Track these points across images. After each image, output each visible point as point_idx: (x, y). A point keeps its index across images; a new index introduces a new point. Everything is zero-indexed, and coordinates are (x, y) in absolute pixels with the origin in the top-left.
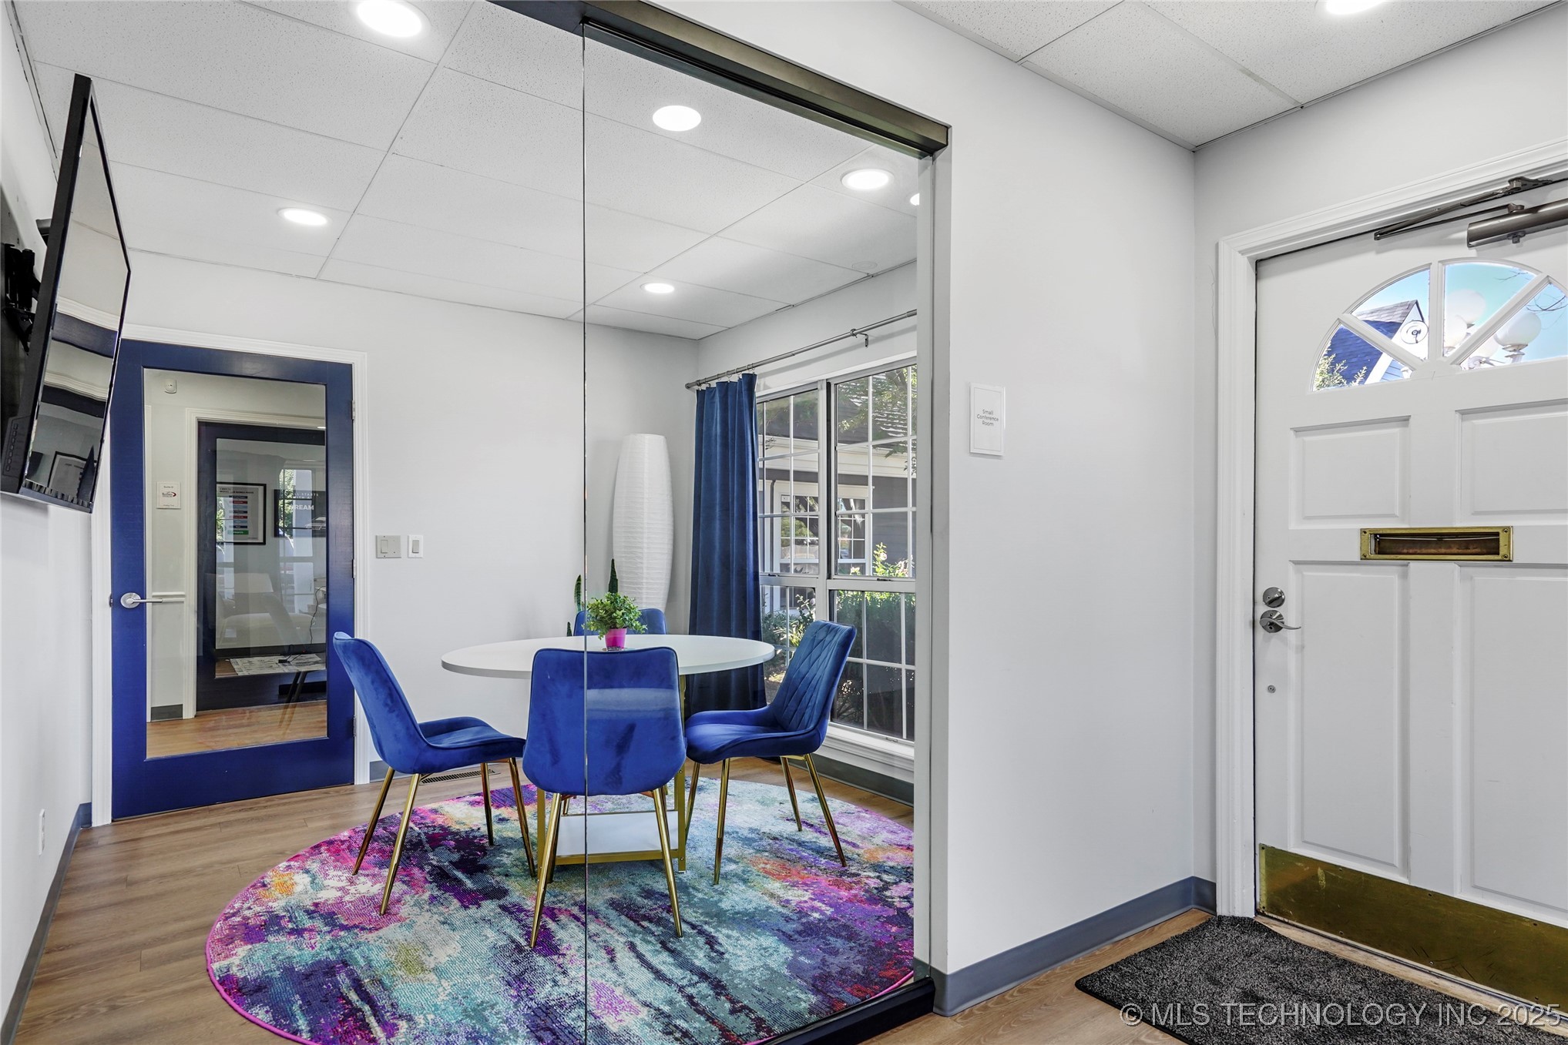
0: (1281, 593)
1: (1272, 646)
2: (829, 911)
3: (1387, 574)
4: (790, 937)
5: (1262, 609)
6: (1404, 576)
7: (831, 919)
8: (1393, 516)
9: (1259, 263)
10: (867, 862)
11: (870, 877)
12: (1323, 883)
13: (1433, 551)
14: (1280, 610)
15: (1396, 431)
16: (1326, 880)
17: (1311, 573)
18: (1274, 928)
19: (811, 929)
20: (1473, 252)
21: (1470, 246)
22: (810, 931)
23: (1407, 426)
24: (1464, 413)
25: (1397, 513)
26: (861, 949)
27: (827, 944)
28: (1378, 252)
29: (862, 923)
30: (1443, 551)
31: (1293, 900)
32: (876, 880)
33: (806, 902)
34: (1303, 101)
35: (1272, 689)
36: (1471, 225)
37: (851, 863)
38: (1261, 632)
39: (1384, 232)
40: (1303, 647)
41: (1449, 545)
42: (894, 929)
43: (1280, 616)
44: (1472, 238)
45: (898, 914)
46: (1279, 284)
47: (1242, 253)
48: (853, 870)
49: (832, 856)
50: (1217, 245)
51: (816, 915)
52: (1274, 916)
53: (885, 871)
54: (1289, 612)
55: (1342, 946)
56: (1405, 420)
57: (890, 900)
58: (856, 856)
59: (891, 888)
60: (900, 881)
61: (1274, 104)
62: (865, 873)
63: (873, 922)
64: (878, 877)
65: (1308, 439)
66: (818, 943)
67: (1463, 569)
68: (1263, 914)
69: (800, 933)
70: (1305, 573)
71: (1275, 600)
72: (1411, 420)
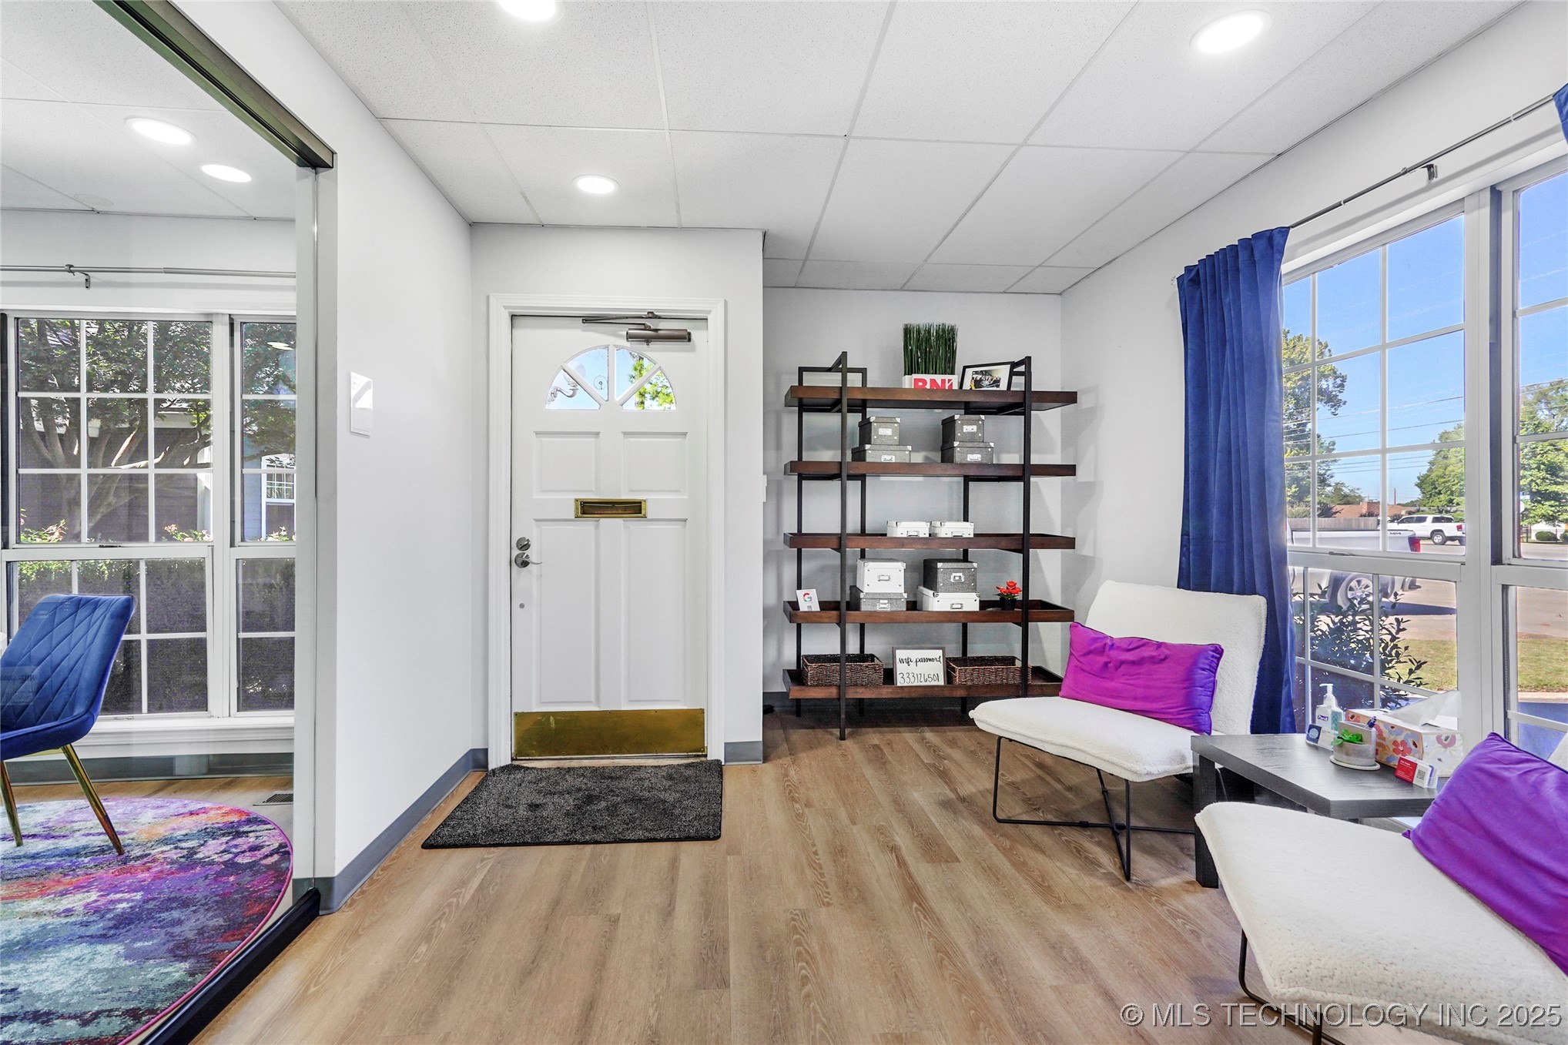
0: (528, 540)
1: (522, 575)
2: (138, 896)
3: (588, 525)
4: (104, 936)
5: (516, 552)
6: (597, 527)
7: (146, 901)
8: (591, 491)
9: (513, 316)
10: (150, 841)
11: (166, 851)
12: (553, 725)
13: (609, 512)
14: (527, 552)
15: (592, 439)
16: (555, 723)
17: (546, 527)
18: (525, 765)
19: (127, 918)
20: (628, 344)
21: (628, 341)
22: (124, 922)
23: (598, 438)
24: (625, 434)
25: (593, 490)
26: (207, 907)
27: (160, 922)
28: (583, 331)
29: (190, 889)
30: (614, 512)
31: (535, 743)
32: (174, 851)
33: (96, 901)
34: (544, 222)
35: (522, 606)
36: (630, 329)
37: (128, 849)
38: (515, 567)
39: (589, 320)
40: (541, 576)
41: (617, 509)
42: (232, 879)
43: (527, 555)
44: (629, 337)
45: (226, 867)
46: (527, 334)
47: (505, 308)
48: (137, 852)
49: (95, 852)
50: (488, 297)
51: (124, 905)
52: (524, 758)
53: (179, 841)
54: (532, 554)
55: (564, 761)
56: (597, 434)
57: (207, 860)
58: (131, 841)
59: (199, 850)
60: (205, 842)
61: (528, 217)
62: (155, 851)
63: (201, 883)
64: (176, 848)
65: (544, 439)
66: (149, 924)
67: (626, 523)
68: (516, 760)
69: (116, 927)
70: (543, 527)
71: (524, 545)
72: (600, 435)
